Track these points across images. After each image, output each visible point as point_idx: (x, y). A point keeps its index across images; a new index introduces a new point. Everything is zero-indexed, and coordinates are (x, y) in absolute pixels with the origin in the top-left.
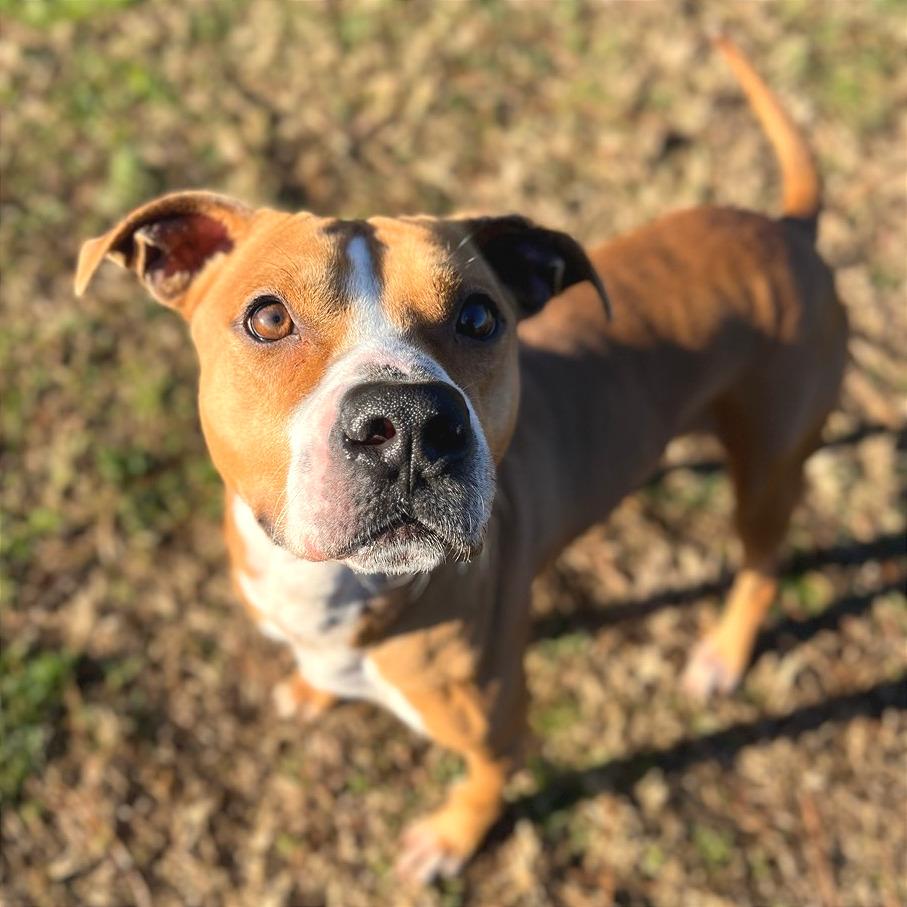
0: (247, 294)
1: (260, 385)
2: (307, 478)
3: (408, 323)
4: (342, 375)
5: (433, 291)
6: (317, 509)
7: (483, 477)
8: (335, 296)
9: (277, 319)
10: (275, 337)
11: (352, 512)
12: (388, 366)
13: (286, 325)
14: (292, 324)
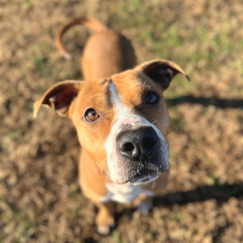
0: (84, 109)
1: (94, 134)
2: (113, 162)
3: (131, 107)
4: (116, 129)
5: (137, 95)
6: (117, 171)
7: (164, 149)
8: (108, 104)
9: (94, 114)
10: (95, 119)
11: (127, 170)
12: (128, 124)
13: (97, 115)
14: (99, 115)
